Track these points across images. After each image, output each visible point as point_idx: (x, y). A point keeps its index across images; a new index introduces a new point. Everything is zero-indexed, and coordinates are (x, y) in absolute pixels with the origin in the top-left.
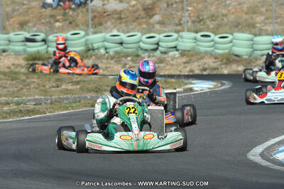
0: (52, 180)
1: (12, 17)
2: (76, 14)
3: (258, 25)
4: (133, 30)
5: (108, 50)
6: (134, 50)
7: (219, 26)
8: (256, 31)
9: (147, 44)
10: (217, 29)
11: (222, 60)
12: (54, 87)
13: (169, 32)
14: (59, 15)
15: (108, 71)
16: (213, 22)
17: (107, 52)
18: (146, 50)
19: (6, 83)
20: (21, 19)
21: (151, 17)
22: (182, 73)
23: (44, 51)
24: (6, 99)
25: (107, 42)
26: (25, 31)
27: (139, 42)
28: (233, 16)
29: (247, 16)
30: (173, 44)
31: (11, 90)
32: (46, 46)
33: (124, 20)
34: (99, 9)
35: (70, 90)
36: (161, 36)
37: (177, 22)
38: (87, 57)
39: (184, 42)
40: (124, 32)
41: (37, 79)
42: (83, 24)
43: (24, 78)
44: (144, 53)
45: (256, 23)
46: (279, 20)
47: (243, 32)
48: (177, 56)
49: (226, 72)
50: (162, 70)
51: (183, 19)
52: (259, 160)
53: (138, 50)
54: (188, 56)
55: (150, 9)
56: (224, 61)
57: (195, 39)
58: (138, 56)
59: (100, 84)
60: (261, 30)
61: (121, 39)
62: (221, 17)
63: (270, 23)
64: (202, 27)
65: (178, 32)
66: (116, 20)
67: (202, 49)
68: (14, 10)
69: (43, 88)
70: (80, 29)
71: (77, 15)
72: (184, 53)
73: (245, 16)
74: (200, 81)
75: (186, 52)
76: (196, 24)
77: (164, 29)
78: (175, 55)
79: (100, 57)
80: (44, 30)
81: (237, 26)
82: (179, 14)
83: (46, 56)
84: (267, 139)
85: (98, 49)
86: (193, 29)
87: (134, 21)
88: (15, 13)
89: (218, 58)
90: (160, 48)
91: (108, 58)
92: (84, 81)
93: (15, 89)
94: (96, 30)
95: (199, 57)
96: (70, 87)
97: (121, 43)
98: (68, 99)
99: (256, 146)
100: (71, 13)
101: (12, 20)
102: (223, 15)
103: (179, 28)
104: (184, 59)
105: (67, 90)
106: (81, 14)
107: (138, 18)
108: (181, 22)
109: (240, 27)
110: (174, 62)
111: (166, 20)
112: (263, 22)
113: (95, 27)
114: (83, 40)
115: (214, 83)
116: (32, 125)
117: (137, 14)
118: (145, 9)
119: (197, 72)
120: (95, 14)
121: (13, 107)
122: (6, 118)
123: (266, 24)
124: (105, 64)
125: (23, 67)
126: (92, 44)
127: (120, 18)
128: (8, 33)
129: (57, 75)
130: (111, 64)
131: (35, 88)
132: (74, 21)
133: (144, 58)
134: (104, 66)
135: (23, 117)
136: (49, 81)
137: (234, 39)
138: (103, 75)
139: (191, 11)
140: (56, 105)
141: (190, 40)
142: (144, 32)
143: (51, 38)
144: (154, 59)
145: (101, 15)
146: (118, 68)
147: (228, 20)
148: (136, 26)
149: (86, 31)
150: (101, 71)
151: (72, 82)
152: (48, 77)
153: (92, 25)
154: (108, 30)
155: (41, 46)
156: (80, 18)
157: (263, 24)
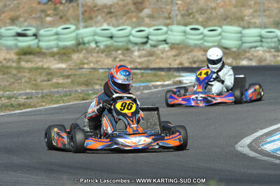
0: (43, 173)
1: (3, 12)
2: (66, 8)
3: (247, 18)
4: (123, 24)
5: (98, 44)
6: (124, 43)
7: (208, 19)
8: (245, 23)
9: (136, 37)
10: (206, 22)
12: (45, 81)
13: (158, 25)
14: (50, 10)
15: (99, 65)
16: (202, 15)
17: (97, 46)
18: (136, 44)
20: (13, 14)
21: (141, 11)
22: (172, 66)
23: (36, 46)
25: (98, 35)
26: (16, 25)
27: (128, 36)
28: (221, 10)
29: (236, 10)
30: (162, 38)
31: (2, 84)
32: (37, 41)
33: (114, 14)
34: (89, 4)
35: (62, 84)
36: (151, 30)
37: (166, 15)
38: (78, 51)
39: (173, 35)
40: (114, 26)
41: (29, 73)
42: (73, 18)
43: (15, 72)
44: (134, 47)
45: (245, 16)
46: (267, 13)
47: (231, 25)
48: (167, 49)
50: (151, 63)
51: (173, 13)
52: (247, 151)
54: (177, 49)
55: (140, 3)
57: (185, 32)
58: (128, 49)
59: (91, 77)
60: (249, 23)
61: (111, 33)
62: (210, 11)
63: (259, 16)
64: (191, 20)
65: (167, 25)
66: (106, 15)
67: (192, 42)
68: (5, 6)
69: (34, 82)
70: (71, 24)
71: (68, 10)
72: (173, 46)
73: (234, 10)
74: (189, 74)
75: (176, 46)
76: (185, 17)
77: (154, 23)
78: (164, 48)
79: (90, 51)
80: (35, 25)
81: (225, 19)
82: (168, 7)
83: (37, 50)
84: (255, 131)
85: (89, 43)
86: (182, 22)
87: (124, 15)
88: (7, 9)
90: (150, 41)
91: (98, 52)
92: (75, 75)
93: (7, 84)
94: (86, 24)
95: (188, 50)
96: (61, 81)
97: (111, 37)
98: (58, 92)
99: (244, 137)
100: (61, 7)
101: (3, 15)
102: (212, 9)
103: (168, 21)
104: (174, 52)
105: (58, 84)
106: (71, 9)
107: (127, 13)
108: (171, 15)
109: (229, 20)
110: (164, 56)
111: (156, 14)
112: (251, 15)
113: (86, 21)
114: (74, 34)
116: (22, 118)
117: (127, 7)
118: (135, 4)
119: (187, 65)
120: (86, 8)
121: (5, 101)
123: (254, 17)
124: (96, 57)
125: (13, 62)
126: (83, 38)
127: (110, 13)
129: (48, 68)
130: (101, 57)
131: (26, 82)
132: (65, 15)
133: (133, 51)
134: (94, 60)
135: (14, 110)
136: (41, 74)
137: (223, 31)
138: (93, 69)
139: (181, 4)
140: (46, 99)
141: (180, 34)
142: (133, 25)
143: (42, 32)
144: (144, 52)
145: (91, 9)
146: (108, 62)
147: (217, 14)
148: (126, 20)
149: (76, 25)
150: (92, 65)
151: (63, 76)
152: (39, 70)
153: (83, 19)
154: (99, 24)
155: (32, 41)
156: (71, 12)
157: (252, 17)
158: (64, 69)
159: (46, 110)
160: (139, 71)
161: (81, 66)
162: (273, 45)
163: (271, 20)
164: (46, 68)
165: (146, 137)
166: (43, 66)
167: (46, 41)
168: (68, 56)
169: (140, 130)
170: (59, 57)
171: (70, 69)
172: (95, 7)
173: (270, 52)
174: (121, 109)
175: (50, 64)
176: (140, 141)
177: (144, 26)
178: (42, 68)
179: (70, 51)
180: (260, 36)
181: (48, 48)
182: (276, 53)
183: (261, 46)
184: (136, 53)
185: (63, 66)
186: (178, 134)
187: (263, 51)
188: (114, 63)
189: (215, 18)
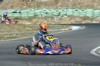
1: (8, 4)
3: (95, 6)
4: (51, 9)
5: (42, 16)
6: (51, 15)
8: (94, 8)
9: (56, 13)
10: (81, 8)
12: (23, 29)
13: (64, 9)
14: (25, 3)
16: (79, 5)
18: (56, 16)
19: (6, 28)
20: (12, 5)
21: (57, 4)
23: (20, 16)
24: (6, 33)
25: (42, 13)
26: (13, 9)
28: (86, 3)
29: (91, 3)
30: (65, 13)
31: (8, 30)
32: (20, 14)
33: (48, 5)
34: (39, 1)
36: (61, 11)
37: (66, 5)
38: (35, 18)
39: (69, 12)
40: (48, 9)
41: (17, 26)
43: (12, 25)
44: (55, 17)
45: (95, 5)
47: (90, 9)
49: (84, 23)
50: (61, 22)
51: (69, 4)
52: (94, 53)
53: (52, 15)
54: (70, 17)
55: (57, 1)
56: (83, 19)
57: (73, 11)
58: (53, 17)
60: (96, 8)
61: (47, 12)
64: (75, 7)
65: (67, 9)
66: (45, 5)
67: (75, 15)
68: (9, 2)
69: (19, 29)
70: (32, 8)
71: (31, 4)
72: (69, 16)
73: (90, 3)
74: (74, 26)
75: (70, 16)
76: (73, 6)
77: (62, 8)
78: (66, 17)
79: (39, 18)
80: (19, 9)
81: (87, 7)
82: (67, 3)
83: (20, 18)
85: (39, 15)
86: (72, 8)
87: (51, 5)
88: (9, 3)
89: (81, 18)
90: (60, 15)
91: (42, 19)
92: (34, 27)
93: (9, 30)
96: (29, 29)
97: (47, 13)
98: (28, 33)
100: (29, 3)
101: (8, 6)
102: (83, 3)
103: (67, 8)
104: (69, 19)
105: (28, 30)
106: (32, 3)
107: (52, 4)
109: (89, 7)
110: (65, 20)
111: (63, 5)
112: (97, 5)
113: (38, 7)
114: (33, 12)
115: (79, 27)
116: (15, 42)
117: (53, 2)
118: (55, 1)
119: (74, 23)
120: (38, 3)
121: (8, 36)
122: (6, 40)
123: (98, 6)
126: (36, 13)
128: (7, 10)
131: (16, 29)
132: (30, 5)
133: (55, 18)
134: (41, 21)
135: (12, 39)
136: (21, 27)
137: (87, 11)
139: (72, 1)
140: (23, 35)
141: (71, 12)
142: (55, 9)
143: (22, 11)
144: (58, 18)
146: (46, 22)
147: (85, 5)
148: (52, 7)
149: (34, 9)
151: (29, 27)
153: (37, 7)
154: (42, 9)
155: (18, 14)
156: (32, 5)
157: (97, 6)
158: (30, 25)
159: (23, 39)
160: (56, 25)
161: (36, 23)
164: (23, 24)
166: (22, 23)
167: (23, 15)
168: (31, 20)
170: (28, 20)
171: (32, 25)
172: (41, 2)
175: (25, 23)
177: (59, 9)
178: (22, 24)
179: (32, 18)
181: (24, 17)
184: (56, 19)
185: (30, 23)
188: (48, 23)
189: (84, 6)
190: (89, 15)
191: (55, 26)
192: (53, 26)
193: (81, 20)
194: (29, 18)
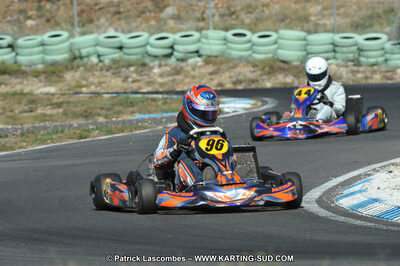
0: (24, 244)
2: (56, 7)
3: (313, 18)
4: (137, 29)
5: (102, 58)
6: (139, 56)
7: (258, 20)
8: (310, 26)
9: (157, 47)
10: (256, 25)
11: (263, 69)
12: (26, 112)
13: (187, 30)
14: (32, 10)
15: (103, 88)
16: (250, 15)
17: (100, 61)
18: (156, 57)
21: (162, 10)
23: (12, 61)
25: (101, 46)
28: (277, 7)
29: (297, 6)
30: (193, 48)
32: (13, 54)
33: (124, 15)
35: (52, 116)
36: (177, 36)
37: (198, 15)
38: (72, 68)
39: (209, 44)
40: (123, 32)
41: (3, 100)
42: (66, 22)
44: (152, 61)
45: (310, 15)
46: (342, 10)
47: (292, 29)
48: (200, 64)
49: (269, 85)
50: (178, 84)
51: (207, 12)
53: (144, 56)
54: (215, 64)
56: (267, 69)
57: (225, 39)
58: (144, 65)
59: (92, 105)
60: (317, 25)
61: (120, 42)
62: (261, 8)
63: (330, 15)
64: (234, 22)
65: (199, 30)
66: (113, 15)
67: (235, 54)
69: (11, 114)
70: (62, 29)
71: (58, 10)
72: (209, 60)
73: (294, 6)
74: (232, 99)
75: (212, 59)
76: (226, 18)
77: (181, 26)
78: (197, 62)
79: (90, 69)
80: (11, 32)
81: (282, 20)
82: (201, 4)
83: (15, 67)
84: (327, 179)
85: (88, 56)
86: (221, 25)
87: (139, 16)
89: (257, 66)
90: (175, 53)
91: (101, 70)
92: (69, 103)
94: (84, 29)
96: (48, 111)
97: (121, 48)
98: (45, 128)
99: (311, 189)
100: (48, 6)
102: (263, 6)
103: (201, 24)
104: (210, 68)
105: (45, 115)
106: (62, 8)
107: (143, 12)
108: (205, 16)
109: (287, 21)
110: (196, 73)
111: (183, 14)
112: (319, 13)
113: (83, 25)
114: (67, 44)
115: (252, 102)
117: (143, 5)
119: (229, 86)
120: (83, 7)
123: (324, 16)
124: (99, 77)
126: (79, 50)
129: (31, 94)
130: (107, 76)
132: (53, 17)
133: (153, 68)
134: (96, 81)
136: (19, 103)
137: (279, 38)
138: (94, 93)
140: (28, 137)
141: (217, 42)
142: (152, 30)
143: (21, 42)
144: (168, 69)
145: (91, 9)
146: (116, 83)
147: (270, 12)
148: (141, 23)
149: (70, 31)
150: (93, 88)
151: (52, 104)
152: (18, 96)
153: (79, 23)
154: (103, 29)
155: (7, 54)
156: (62, 13)
157: (320, 17)
158: (53, 95)
159: (27, 153)
160: (160, 96)
161: (78, 90)
162: (351, 56)
163: (348, 20)
164: (27, 94)
165: (246, 188)
166: (22, 90)
167: (27, 55)
168: (59, 76)
169: (237, 179)
170: (46, 78)
171: (61, 94)
172: (96, 4)
173: (347, 66)
174: (207, 149)
175: (34, 88)
176: (237, 195)
177: (166, 31)
178: (22, 94)
179: (61, 68)
180: (333, 44)
181: (30, 66)
182: (356, 68)
183: (335, 58)
184: (156, 70)
185: (52, 90)
186: (289, 184)
187: (337, 65)
188: (125, 85)
189: (267, 19)
190: (291, 54)
191: (154, 100)
192: (148, 99)
193: (259, 72)
194: (51, 69)
